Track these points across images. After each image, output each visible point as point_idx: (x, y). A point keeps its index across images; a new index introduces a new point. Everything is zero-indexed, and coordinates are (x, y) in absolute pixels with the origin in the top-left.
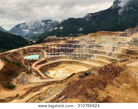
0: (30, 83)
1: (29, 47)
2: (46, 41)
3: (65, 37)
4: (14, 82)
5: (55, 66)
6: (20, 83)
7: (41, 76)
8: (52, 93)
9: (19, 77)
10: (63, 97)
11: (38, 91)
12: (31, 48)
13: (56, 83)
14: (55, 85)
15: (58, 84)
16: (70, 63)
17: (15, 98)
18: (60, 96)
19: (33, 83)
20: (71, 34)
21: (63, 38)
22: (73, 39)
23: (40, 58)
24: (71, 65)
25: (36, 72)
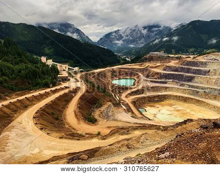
0: (116, 120)
1: (120, 66)
2: (146, 60)
3: (179, 53)
4: (96, 114)
5: (157, 101)
6: (104, 117)
7: (133, 113)
8: (148, 142)
9: (103, 108)
10: (167, 154)
11: (127, 134)
12: (123, 68)
13: (156, 129)
14: (153, 131)
15: (159, 132)
16: (185, 100)
17: (96, 137)
18: (162, 151)
19: (120, 121)
20: (192, 50)
21: (176, 56)
22: (194, 58)
23: (134, 85)
24: (186, 105)
25: (127, 105)
